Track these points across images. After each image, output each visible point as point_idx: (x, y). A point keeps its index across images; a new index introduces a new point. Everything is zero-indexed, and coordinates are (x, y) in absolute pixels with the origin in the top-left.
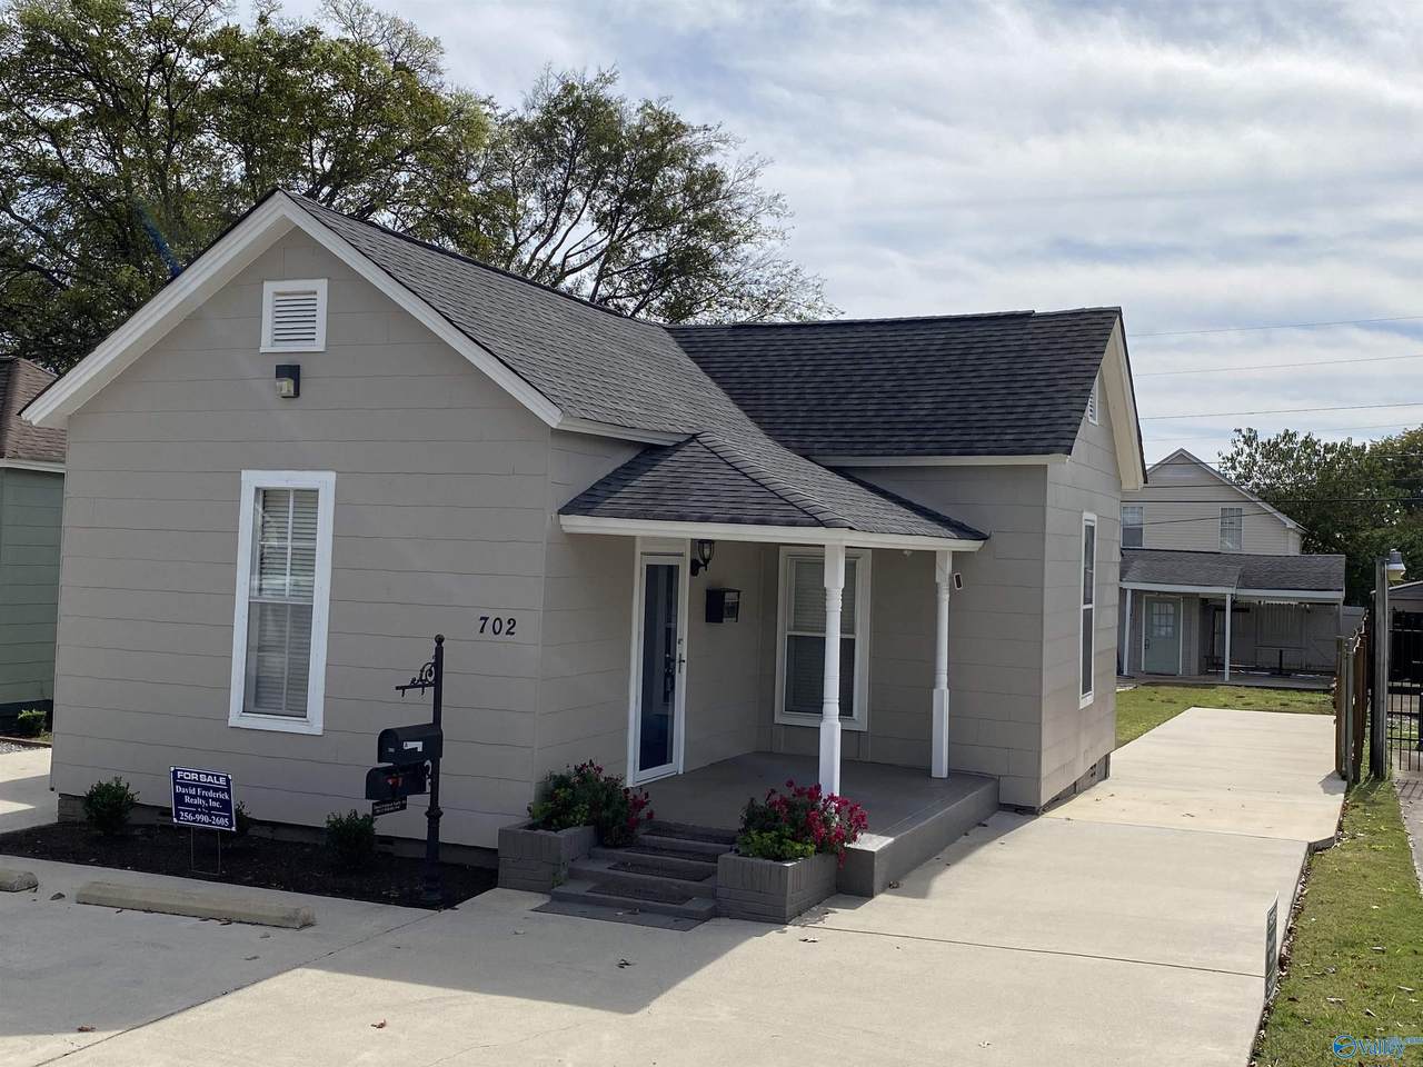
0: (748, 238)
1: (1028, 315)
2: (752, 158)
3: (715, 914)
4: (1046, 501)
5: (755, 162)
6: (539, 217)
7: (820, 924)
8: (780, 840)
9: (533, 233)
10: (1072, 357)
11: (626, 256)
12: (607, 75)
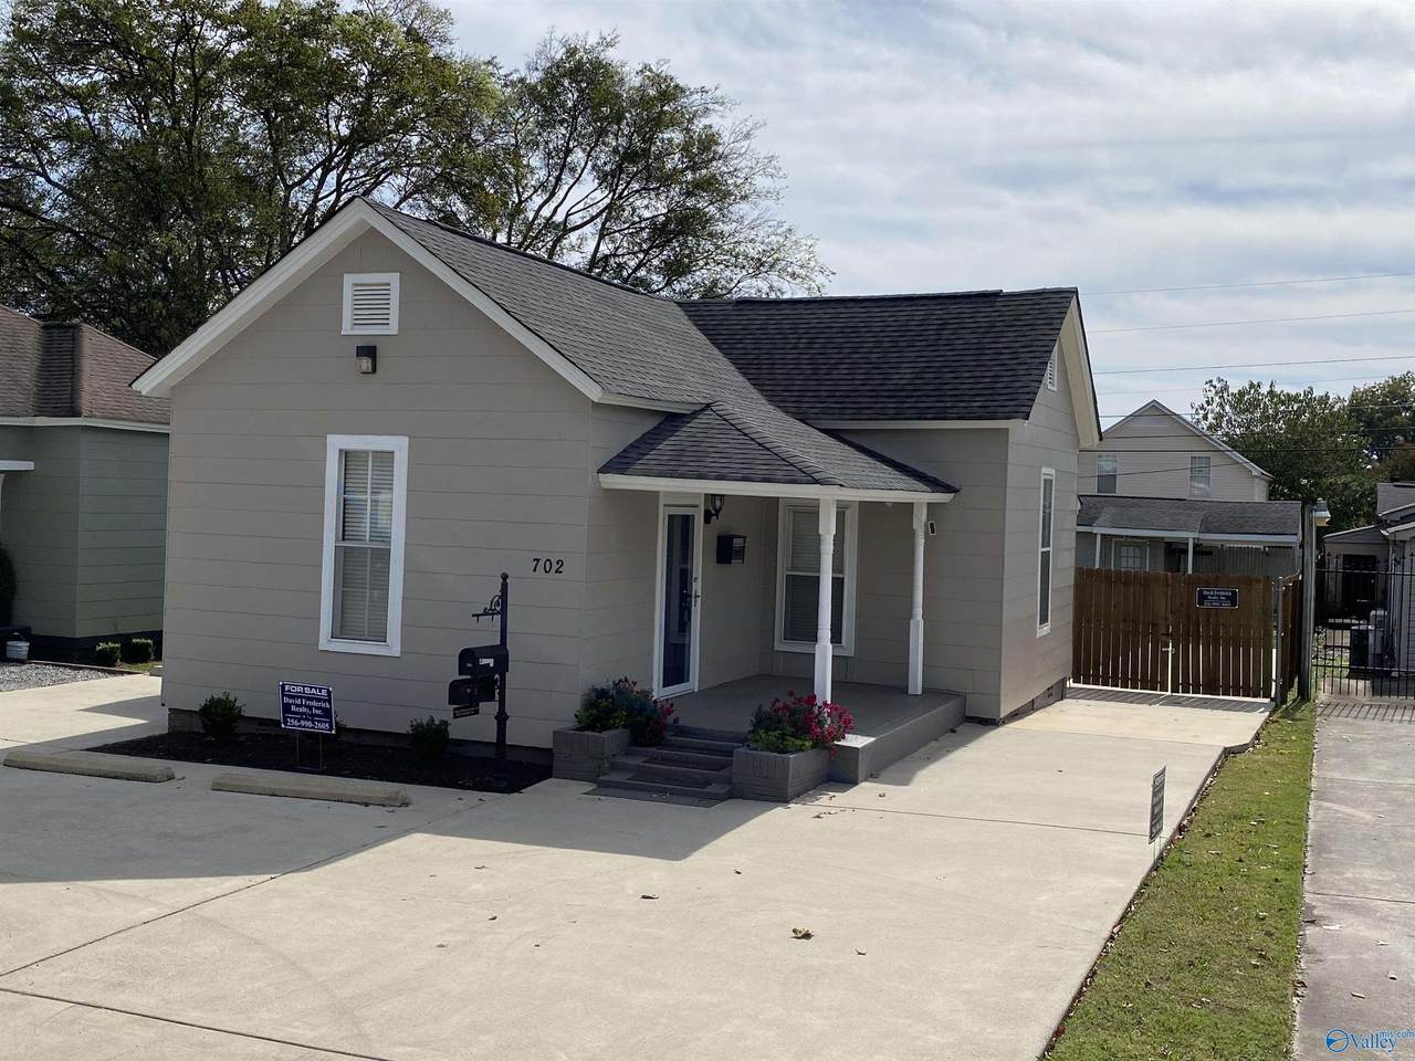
0: (744, 198)
1: (997, 295)
2: (746, 120)
3: (731, 796)
4: (1006, 458)
5: (750, 123)
6: (542, 174)
7: (816, 803)
8: (783, 737)
9: (536, 191)
10: (1032, 333)
11: (626, 213)
12: (608, 40)
